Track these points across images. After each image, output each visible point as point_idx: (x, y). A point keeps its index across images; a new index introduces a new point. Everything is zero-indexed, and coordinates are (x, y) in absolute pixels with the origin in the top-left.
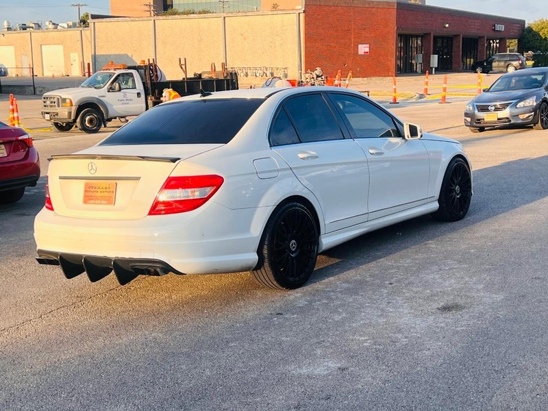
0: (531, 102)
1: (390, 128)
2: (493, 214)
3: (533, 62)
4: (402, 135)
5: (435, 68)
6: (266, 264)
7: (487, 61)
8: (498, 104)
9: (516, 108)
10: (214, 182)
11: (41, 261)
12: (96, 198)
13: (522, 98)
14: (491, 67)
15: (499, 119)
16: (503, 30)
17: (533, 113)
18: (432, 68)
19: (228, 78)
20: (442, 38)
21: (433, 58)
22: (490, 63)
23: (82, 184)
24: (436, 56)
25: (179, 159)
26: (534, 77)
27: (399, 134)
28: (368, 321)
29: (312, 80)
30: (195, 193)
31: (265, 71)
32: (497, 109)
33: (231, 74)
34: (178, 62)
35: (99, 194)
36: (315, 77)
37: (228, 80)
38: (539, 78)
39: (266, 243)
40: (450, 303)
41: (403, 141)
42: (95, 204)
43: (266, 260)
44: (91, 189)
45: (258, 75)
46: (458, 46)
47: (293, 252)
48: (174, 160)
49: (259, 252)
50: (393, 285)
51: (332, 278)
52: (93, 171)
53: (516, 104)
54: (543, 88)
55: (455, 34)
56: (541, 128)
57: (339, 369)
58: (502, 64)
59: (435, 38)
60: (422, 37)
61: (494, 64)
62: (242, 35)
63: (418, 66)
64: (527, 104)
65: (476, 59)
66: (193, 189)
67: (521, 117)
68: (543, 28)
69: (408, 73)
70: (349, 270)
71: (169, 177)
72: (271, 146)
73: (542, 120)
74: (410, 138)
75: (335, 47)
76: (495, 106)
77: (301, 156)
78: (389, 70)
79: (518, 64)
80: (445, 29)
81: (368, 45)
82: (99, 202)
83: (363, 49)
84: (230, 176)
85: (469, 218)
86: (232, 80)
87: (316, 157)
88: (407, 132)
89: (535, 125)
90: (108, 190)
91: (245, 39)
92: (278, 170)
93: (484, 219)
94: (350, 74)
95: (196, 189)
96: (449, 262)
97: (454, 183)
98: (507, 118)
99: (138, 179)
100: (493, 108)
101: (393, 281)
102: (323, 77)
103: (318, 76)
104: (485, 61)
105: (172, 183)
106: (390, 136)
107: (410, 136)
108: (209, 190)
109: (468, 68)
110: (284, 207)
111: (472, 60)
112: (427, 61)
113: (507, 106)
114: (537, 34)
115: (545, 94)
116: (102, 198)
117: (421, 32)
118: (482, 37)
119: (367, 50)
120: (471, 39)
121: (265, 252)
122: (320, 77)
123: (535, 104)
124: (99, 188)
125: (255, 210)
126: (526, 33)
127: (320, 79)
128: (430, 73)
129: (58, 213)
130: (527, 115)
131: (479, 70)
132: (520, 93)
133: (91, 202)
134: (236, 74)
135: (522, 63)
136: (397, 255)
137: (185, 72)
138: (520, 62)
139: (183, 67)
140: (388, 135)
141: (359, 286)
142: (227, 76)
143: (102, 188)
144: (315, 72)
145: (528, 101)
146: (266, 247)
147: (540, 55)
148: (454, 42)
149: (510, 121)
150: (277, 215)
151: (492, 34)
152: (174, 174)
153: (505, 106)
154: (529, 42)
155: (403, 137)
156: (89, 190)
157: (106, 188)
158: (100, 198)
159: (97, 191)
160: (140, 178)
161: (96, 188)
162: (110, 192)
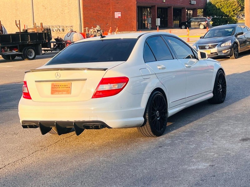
0: (229, 44)
1: (190, 54)
2: (237, 99)
3: (213, 22)
4: (197, 57)
5: (159, 26)
6: (148, 123)
7: (187, 22)
8: (210, 45)
9: (221, 47)
10: (125, 80)
11: (25, 127)
12: (59, 91)
13: (223, 42)
14: (190, 25)
15: (211, 53)
16: (195, 4)
17: (230, 50)
18: (157, 26)
19: (45, 32)
20: (161, 8)
21: (158, 20)
22: (189, 23)
23: (50, 84)
24: (159, 19)
25: (107, 69)
26: (226, 30)
27: (195, 57)
28: (209, 147)
29: (95, 33)
30: (115, 86)
31: (58, 28)
32: (210, 48)
33: (47, 29)
34: (15, 23)
35: (61, 89)
36: (96, 31)
37: (45, 33)
38: (230, 30)
39: (147, 112)
40: (245, 137)
41: (197, 60)
42: (59, 94)
43: (148, 121)
44: (55, 87)
45: (54, 30)
46: (171, 13)
47: (158, 117)
48: (105, 70)
49: (144, 116)
50: (209, 132)
51: (175, 131)
52: (58, 77)
53: (220, 45)
54: (234, 36)
55: (169, 6)
56: (234, 58)
57: (210, 165)
58: (196, 23)
59: (158, 8)
60: (150, 8)
61: (192, 24)
62: (43, 6)
63: (148, 25)
64: (227, 45)
65: (180, 20)
66: (114, 84)
67: (224, 52)
68: (217, 3)
69: (143, 29)
70: (181, 127)
71: (103, 78)
72: (145, 63)
73: (235, 53)
74: (201, 59)
75: (101, 14)
76: (209, 46)
77: (159, 67)
78: (133, 27)
79: (206, 24)
80: (163, 3)
81: (120, 13)
82: (61, 93)
83: (118, 15)
84: (131, 77)
85: (226, 102)
86: (48, 33)
87: (165, 68)
88: (199, 56)
89: (231, 57)
90: (66, 86)
91: (45, 8)
92: (150, 75)
93: (234, 102)
94: (117, 29)
95: (115, 84)
96: (230, 121)
97: (219, 83)
98: (216, 53)
99: (85, 80)
100: (208, 47)
101: (208, 130)
102: (101, 31)
103: (98, 31)
104: (186, 22)
105: (104, 81)
106: (190, 58)
107: (201, 58)
108: (122, 85)
109: (176, 26)
110: (154, 94)
111: (178, 21)
112: (154, 22)
113: (216, 46)
114: (214, 6)
115: (235, 39)
116: (63, 91)
117: (150, 5)
118: (184, 8)
119: (120, 15)
120: (177, 9)
121: (147, 116)
122: (99, 31)
123: (231, 45)
124: (60, 86)
125: (143, 95)
126: (208, 5)
127: (99, 32)
128: (156, 29)
129: (34, 100)
130: (227, 51)
131: (183, 27)
132: (222, 38)
133: (56, 93)
134: (50, 29)
135: (208, 23)
136: (202, 119)
137: (20, 29)
138: (207, 22)
139: (18, 25)
140: (189, 57)
141: (192, 134)
142: (44, 31)
143: (63, 86)
144: (96, 28)
145: (227, 43)
146: (147, 114)
147: (216, 18)
148: (169, 11)
149: (218, 54)
150: (151, 98)
151: (189, 6)
152: (105, 77)
153: (214, 46)
154: (210, 10)
155: (197, 59)
156: (54, 87)
157: (65, 86)
158: (62, 91)
159: (60, 88)
160: (87, 79)
161: (58, 86)
162: (68, 87)
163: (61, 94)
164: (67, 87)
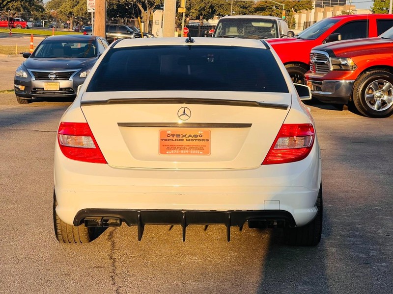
9: (79, 78)
12: (181, 148)
13: (84, 68)
15: (61, 89)
32: (57, 78)
35: (185, 143)
42: (180, 153)
44: (171, 137)
53: (79, 74)
71: (283, 125)
90: (198, 138)
98: (71, 89)
113: (71, 75)
116: (192, 147)
124: (184, 136)
133: (172, 152)
143: (190, 136)
153: (67, 76)
156: (168, 138)
157: (195, 136)
158: (188, 147)
159: (182, 140)
160: (251, 124)
161: (179, 136)
162: (203, 140)
163: (186, 153)
164: (201, 138)
